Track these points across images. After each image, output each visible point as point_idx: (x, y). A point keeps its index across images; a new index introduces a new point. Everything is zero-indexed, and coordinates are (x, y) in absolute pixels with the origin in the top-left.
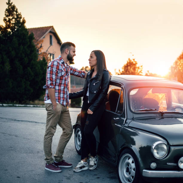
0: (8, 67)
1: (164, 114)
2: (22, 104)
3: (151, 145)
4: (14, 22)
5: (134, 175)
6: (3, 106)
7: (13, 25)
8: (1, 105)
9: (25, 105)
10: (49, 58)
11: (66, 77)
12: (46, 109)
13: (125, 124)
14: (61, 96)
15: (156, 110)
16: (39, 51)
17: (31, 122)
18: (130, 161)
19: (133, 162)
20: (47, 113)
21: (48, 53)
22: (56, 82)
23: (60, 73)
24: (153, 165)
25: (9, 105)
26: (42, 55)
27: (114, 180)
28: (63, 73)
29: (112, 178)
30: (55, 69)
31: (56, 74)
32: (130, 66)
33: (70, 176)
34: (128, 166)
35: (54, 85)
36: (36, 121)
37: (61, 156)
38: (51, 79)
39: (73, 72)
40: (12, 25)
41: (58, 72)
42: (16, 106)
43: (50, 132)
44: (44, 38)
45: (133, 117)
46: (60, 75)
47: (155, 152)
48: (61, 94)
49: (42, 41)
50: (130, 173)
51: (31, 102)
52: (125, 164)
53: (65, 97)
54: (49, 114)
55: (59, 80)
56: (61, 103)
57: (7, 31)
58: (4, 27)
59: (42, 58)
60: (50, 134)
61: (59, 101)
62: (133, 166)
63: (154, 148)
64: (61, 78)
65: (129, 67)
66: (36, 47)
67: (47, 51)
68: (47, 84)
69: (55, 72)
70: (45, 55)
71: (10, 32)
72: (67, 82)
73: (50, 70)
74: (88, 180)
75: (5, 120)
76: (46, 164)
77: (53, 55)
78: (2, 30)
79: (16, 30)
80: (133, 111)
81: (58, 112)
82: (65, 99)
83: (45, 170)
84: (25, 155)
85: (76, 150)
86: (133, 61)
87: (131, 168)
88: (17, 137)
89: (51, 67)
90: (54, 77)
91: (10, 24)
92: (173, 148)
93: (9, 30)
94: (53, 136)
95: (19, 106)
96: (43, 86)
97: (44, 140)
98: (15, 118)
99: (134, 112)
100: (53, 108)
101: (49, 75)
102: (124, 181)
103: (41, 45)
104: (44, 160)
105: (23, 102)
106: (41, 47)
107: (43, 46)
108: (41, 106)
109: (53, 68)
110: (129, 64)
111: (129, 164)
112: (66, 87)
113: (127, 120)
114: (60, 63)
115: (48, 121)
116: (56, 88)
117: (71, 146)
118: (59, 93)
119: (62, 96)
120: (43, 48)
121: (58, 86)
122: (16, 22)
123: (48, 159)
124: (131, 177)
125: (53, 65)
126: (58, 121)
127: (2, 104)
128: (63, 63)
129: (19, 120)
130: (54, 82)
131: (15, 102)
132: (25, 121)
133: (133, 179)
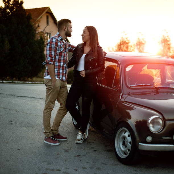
0: (7, 46)
1: (159, 89)
2: (21, 81)
3: (147, 120)
4: (13, 3)
5: (130, 148)
6: (3, 83)
7: (12, 6)
8: (1, 81)
9: (24, 82)
10: (46, 37)
11: (65, 52)
12: (46, 85)
13: (121, 99)
14: (60, 72)
15: (151, 85)
16: (36, 30)
17: (30, 97)
18: (127, 134)
19: (129, 136)
20: (47, 88)
21: (45, 32)
22: (55, 59)
23: (59, 49)
24: (149, 139)
25: (9, 82)
26: (39, 34)
27: (110, 153)
28: (62, 50)
29: (108, 151)
30: (54, 46)
31: (55, 50)
32: (123, 44)
33: (68, 149)
34: (125, 139)
35: (54, 61)
36: (35, 96)
37: (57, 129)
38: (51, 56)
39: (72, 48)
40: (10, 6)
41: (57, 48)
42: (15, 83)
43: (49, 106)
44: (41, 18)
45: (129, 93)
46: (59, 51)
47: (151, 126)
48: (61, 70)
49: (39, 21)
50: (126, 147)
51: (29, 79)
52: (121, 137)
53: (64, 72)
54: (48, 90)
55: (58, 56)
56: (60, 78)
57: (6, 11)
58: (3, 7)
59: (39, 37)
60: (49, 108)
61: (59, 76)
62: (129, 139)
63: (150, 122)
64: (60, 54)
65: (122, 46)
66: (33, 27)
67: (44, 30)
68: (47, 60)
69: (54, 49)
70: (43, 35)
71: (9, 13)
72: (66, 57)
73: (49, 47)
74: (86, 153)
75: (5, 96)
76: (45, 137)
77: (50, 34)
78: (1, 11)
79: (14, 10)
80: (129, 86)
81: (57, 87)
82: (65, 75)
83: (45, 143)
84: (25, 128)
85: (73, 125)
86: (126, 40)
87: (127, 141)
88: (17, 111)
89: (50, 44)
90: (53, 53)
91: (9, 5)
92: (168, 123)
93: (8, 10)
94: (52, 110)
95: (18, 83)
96: (43, 62)
97: (44, 114)
98: (15, 94)
99: (130, 88)
100: (52, 84)
101: (48, 51)
102: (121, 154)
103: (39, 24)
104: (43, 133)
105: (22, 79)
106: (38, 26)
107: (40, 26)
108: (39, 83)
109: (52, 44)
110: (122, 43)
111: (125, 138)
112: (65, 63)
113: (124, 95)
114: (59, 40)
115: (47, 96)
116: (56, 64)
117: (68, 121)
118: (59, 69)
119: (62, 72)
120: (41, 27)
121: (58, 62)
122: (15, 2)
123: (47, 133)
124: (127, 150)
125: (52, 42)
126: (57, 96)
127: (3, 81)
128: (62, 40)
129: (18, 95)
130: (53, 59)
131: (14, 79)
132: (24, 97)
133: (129, 151)
